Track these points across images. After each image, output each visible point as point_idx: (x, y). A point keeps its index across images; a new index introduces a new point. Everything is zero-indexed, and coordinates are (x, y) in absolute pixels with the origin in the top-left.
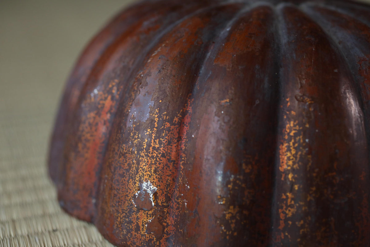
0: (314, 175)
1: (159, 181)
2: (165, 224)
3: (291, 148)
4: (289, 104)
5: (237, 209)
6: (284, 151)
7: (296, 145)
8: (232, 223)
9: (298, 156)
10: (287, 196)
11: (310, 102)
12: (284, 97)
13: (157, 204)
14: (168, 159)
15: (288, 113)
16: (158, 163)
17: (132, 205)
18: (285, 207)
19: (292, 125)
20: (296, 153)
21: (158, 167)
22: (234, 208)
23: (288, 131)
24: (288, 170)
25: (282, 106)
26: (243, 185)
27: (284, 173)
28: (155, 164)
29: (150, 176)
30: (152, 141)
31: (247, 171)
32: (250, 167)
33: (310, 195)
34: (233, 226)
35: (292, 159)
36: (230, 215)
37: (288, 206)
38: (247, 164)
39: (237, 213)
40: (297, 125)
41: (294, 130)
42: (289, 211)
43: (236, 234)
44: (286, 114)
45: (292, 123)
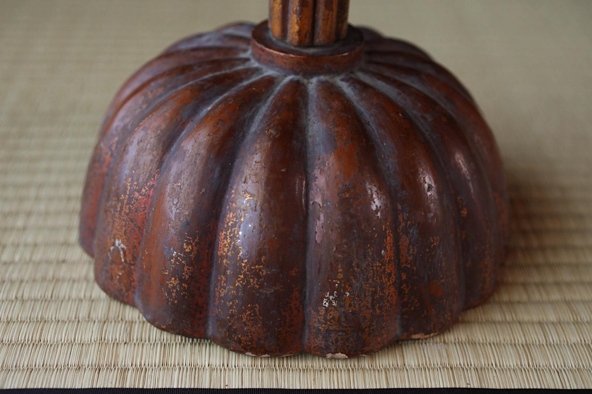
0: (243, 265)
1: (128, 242)
2: (132, 279)
3: (228, 237)
4: (233, 196)
5: (177, 282)
6: (222, 238)
7: (232, 235)
8: (173, 292)
9: (232, 245)
10: (221, 278)
11: (249, 198)
12: (231, 188)
13: (125, 261)
14: (135, 224)
15: (230, 204)
16: (127, 227)
17: (108, 257)
18: (219, 287)
19: (231, 216)
20: (231, 243)
21: (127, 230)
22: (175, 280)
23: (228, 220)
24: (224, 256)
25: (227, 197)
26: (183, 262)
27: (221, 257)
28: (125, 226)
29: (121, 236)
30: (124, 206)
31: (188, 250)
32: (190, 247)
33: (238, 281)
34: (174, 294)
35: (227, 247)
36: (172, 285)
37: (221, 287)
38: (187, 245)
39: (177, 284)
40: (235, 217)
41: (233, 221)
42: (222, 291)
43: (176, 302)
44: (229, 205)
45: (232, 214)
